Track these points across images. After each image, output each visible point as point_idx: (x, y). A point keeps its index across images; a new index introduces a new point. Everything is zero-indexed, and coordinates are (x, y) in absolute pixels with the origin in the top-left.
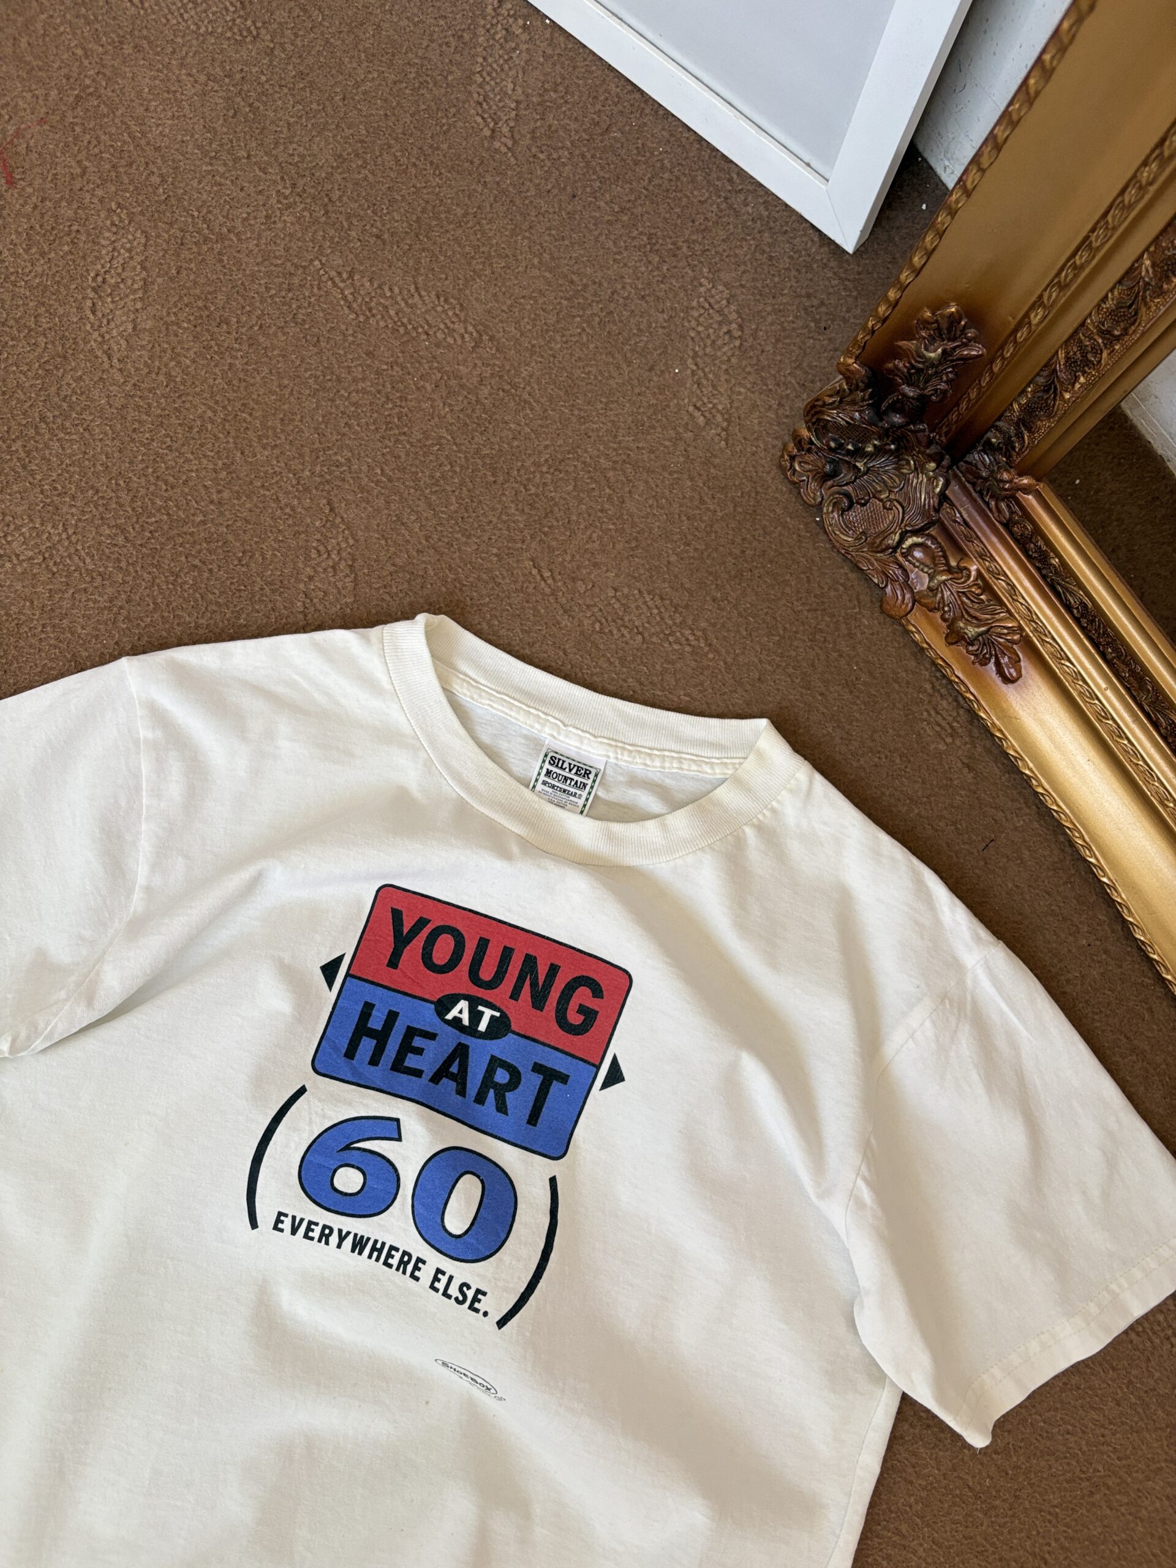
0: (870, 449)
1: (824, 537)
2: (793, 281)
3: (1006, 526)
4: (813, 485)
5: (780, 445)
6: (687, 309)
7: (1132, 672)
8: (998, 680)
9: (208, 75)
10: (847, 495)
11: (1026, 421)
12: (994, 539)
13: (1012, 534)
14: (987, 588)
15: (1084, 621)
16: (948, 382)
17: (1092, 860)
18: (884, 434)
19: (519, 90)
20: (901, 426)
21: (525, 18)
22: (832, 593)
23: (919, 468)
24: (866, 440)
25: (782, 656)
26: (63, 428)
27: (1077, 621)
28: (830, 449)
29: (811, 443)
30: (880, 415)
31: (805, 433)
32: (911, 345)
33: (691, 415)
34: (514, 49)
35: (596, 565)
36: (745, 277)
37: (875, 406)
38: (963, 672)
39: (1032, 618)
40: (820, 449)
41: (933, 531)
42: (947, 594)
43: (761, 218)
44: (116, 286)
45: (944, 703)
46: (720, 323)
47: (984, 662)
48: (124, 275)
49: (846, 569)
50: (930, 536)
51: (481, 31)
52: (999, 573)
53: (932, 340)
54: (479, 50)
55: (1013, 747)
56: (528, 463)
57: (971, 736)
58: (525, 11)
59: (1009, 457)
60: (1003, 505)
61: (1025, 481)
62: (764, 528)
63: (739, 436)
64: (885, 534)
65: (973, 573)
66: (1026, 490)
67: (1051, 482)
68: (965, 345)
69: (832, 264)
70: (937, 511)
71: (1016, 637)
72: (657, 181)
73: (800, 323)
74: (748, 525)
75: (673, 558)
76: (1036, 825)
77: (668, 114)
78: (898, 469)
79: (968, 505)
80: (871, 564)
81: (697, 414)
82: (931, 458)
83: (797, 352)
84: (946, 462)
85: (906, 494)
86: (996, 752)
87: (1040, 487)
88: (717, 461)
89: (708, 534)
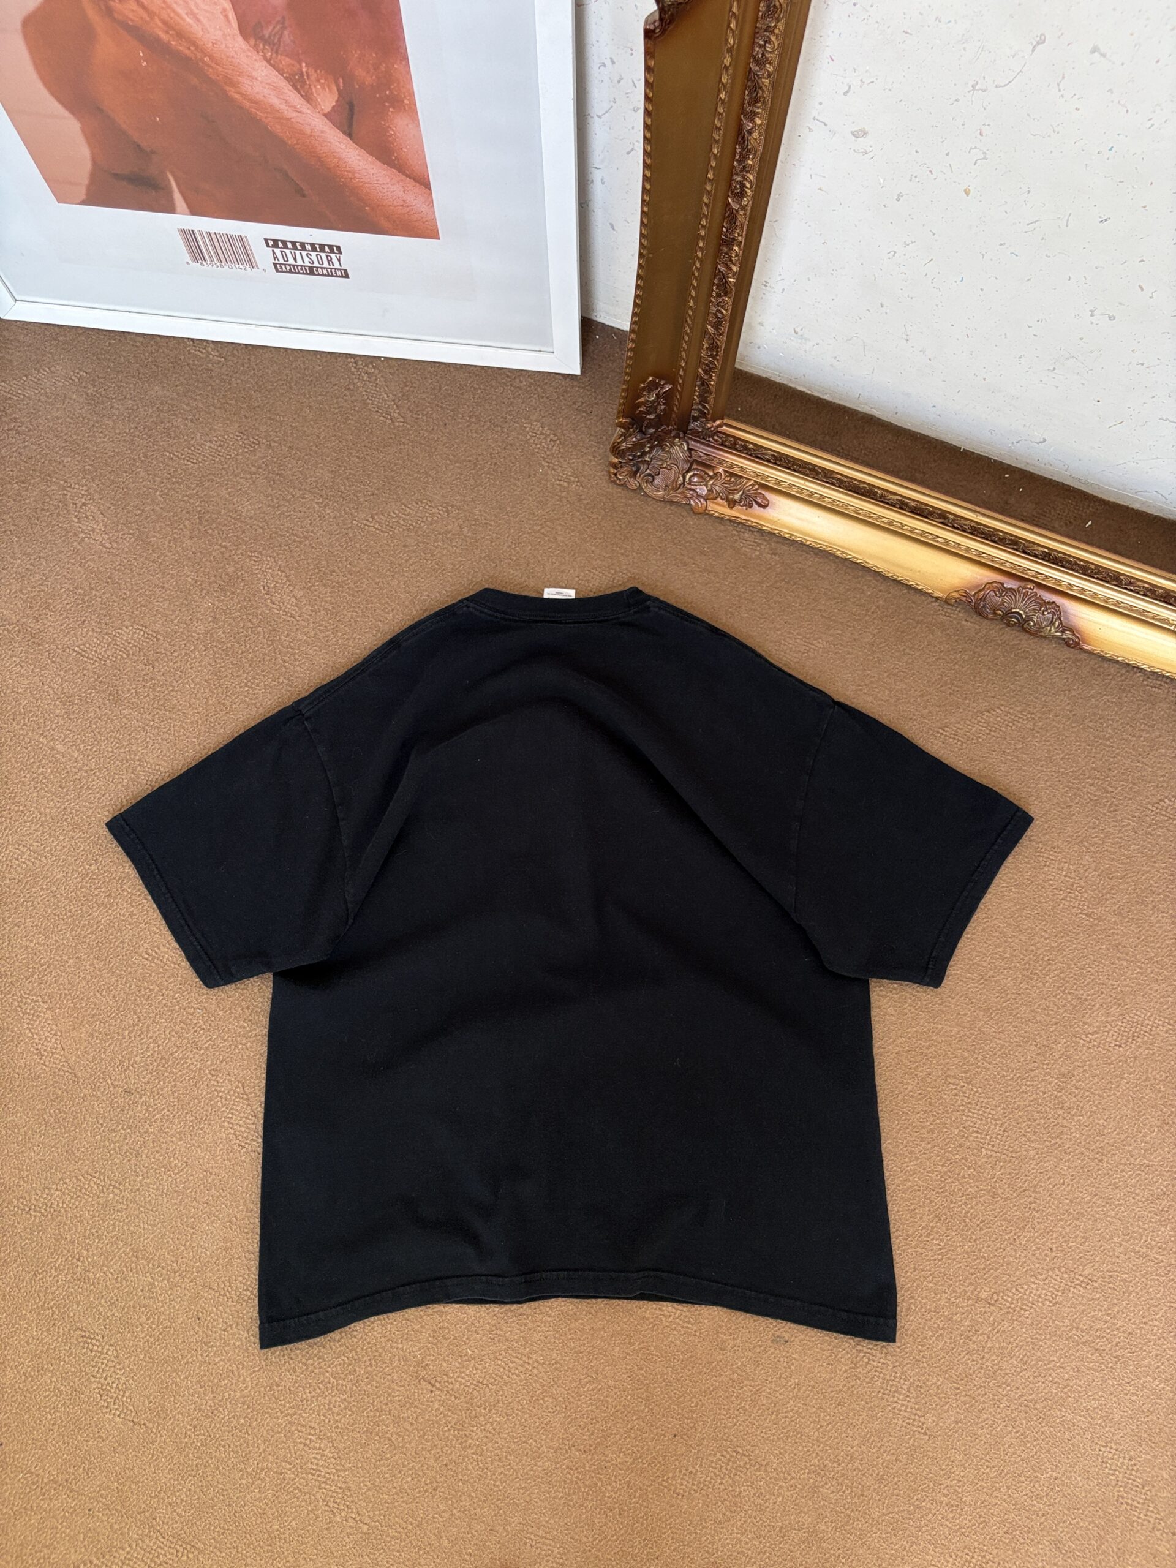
0: (647, 449)
1: (649, 499)
2: (564, 402)
3: (722, 445)
4: (631, 480)
5: (605, 473)
6: (527, 441)
7: (809, 469)
8: (762, 509)
9: (250, 473)
10: (649, 475)
11: (703, 399)
12: (721, 453)
13: (726, 446)
14: (732, 475)
15: (778, 462)
16: (664, 404)
17: (849, 557)
18: (650, 440)
19: (391, 395)
20: (655, 432)
21: (371, 363)
22: (669, 520)
23: (673, 444)
24: (643, 446)
25: (666, 559)
26: (296, 660)
27: (775, 464)
28: (631, 460)
29: (621, 462)
30: (644, 433)
31: (616, 460)
32: (642, 399)
33: (560, 485)
34: (376, 380)
35: (562, 572)
36: (542, 413)
37: (641, 431)
38: (745, 515)
39: (757, 475)
40: (627, 463)
41: (694, 466)
42: (717, 488)
43: (532, 384)
44: (275, 587)
45: (746, 535)
46: (545, 438)
47: (751, 506)
48: (276, 579)
49: (668, 507)
50: (694, 469)
51: (356, 381)
52: (732, 466)
53: (649, 392)
54: (361, 389)
55: (785, 532)
56: (505, 548)
57: (766, 541)
58: (369, 360)
59: (706, 417)
60: (716, 438)
61: (718, 422)
62: (622, 511)
63: (586, 481)
64: (675, 481)
65: (722, 473)
66: (720, 426)
67: (729, 416)
68: (662, 388)
69: (575, 383)
70: (691, 457)
71: (757, 487)
72: (477, 396)
73: (579, 417)
74: (615, 515)
75: (593, 548)
76: (817, 559)
77: (461, 365)
78: (663, 450)
79: (702, 446)
80: (677, 497)
81: (562, 483)
82: (675, 437)
83: (586, 429)
84: (682, 435)
85: (674, 458)
86: (781, 540)
87: (725, 421)
88: (583, 497)
89: (601, 529)
